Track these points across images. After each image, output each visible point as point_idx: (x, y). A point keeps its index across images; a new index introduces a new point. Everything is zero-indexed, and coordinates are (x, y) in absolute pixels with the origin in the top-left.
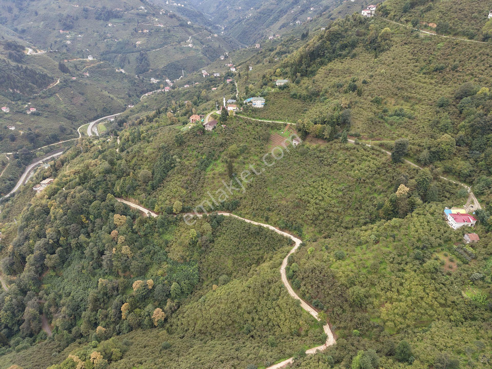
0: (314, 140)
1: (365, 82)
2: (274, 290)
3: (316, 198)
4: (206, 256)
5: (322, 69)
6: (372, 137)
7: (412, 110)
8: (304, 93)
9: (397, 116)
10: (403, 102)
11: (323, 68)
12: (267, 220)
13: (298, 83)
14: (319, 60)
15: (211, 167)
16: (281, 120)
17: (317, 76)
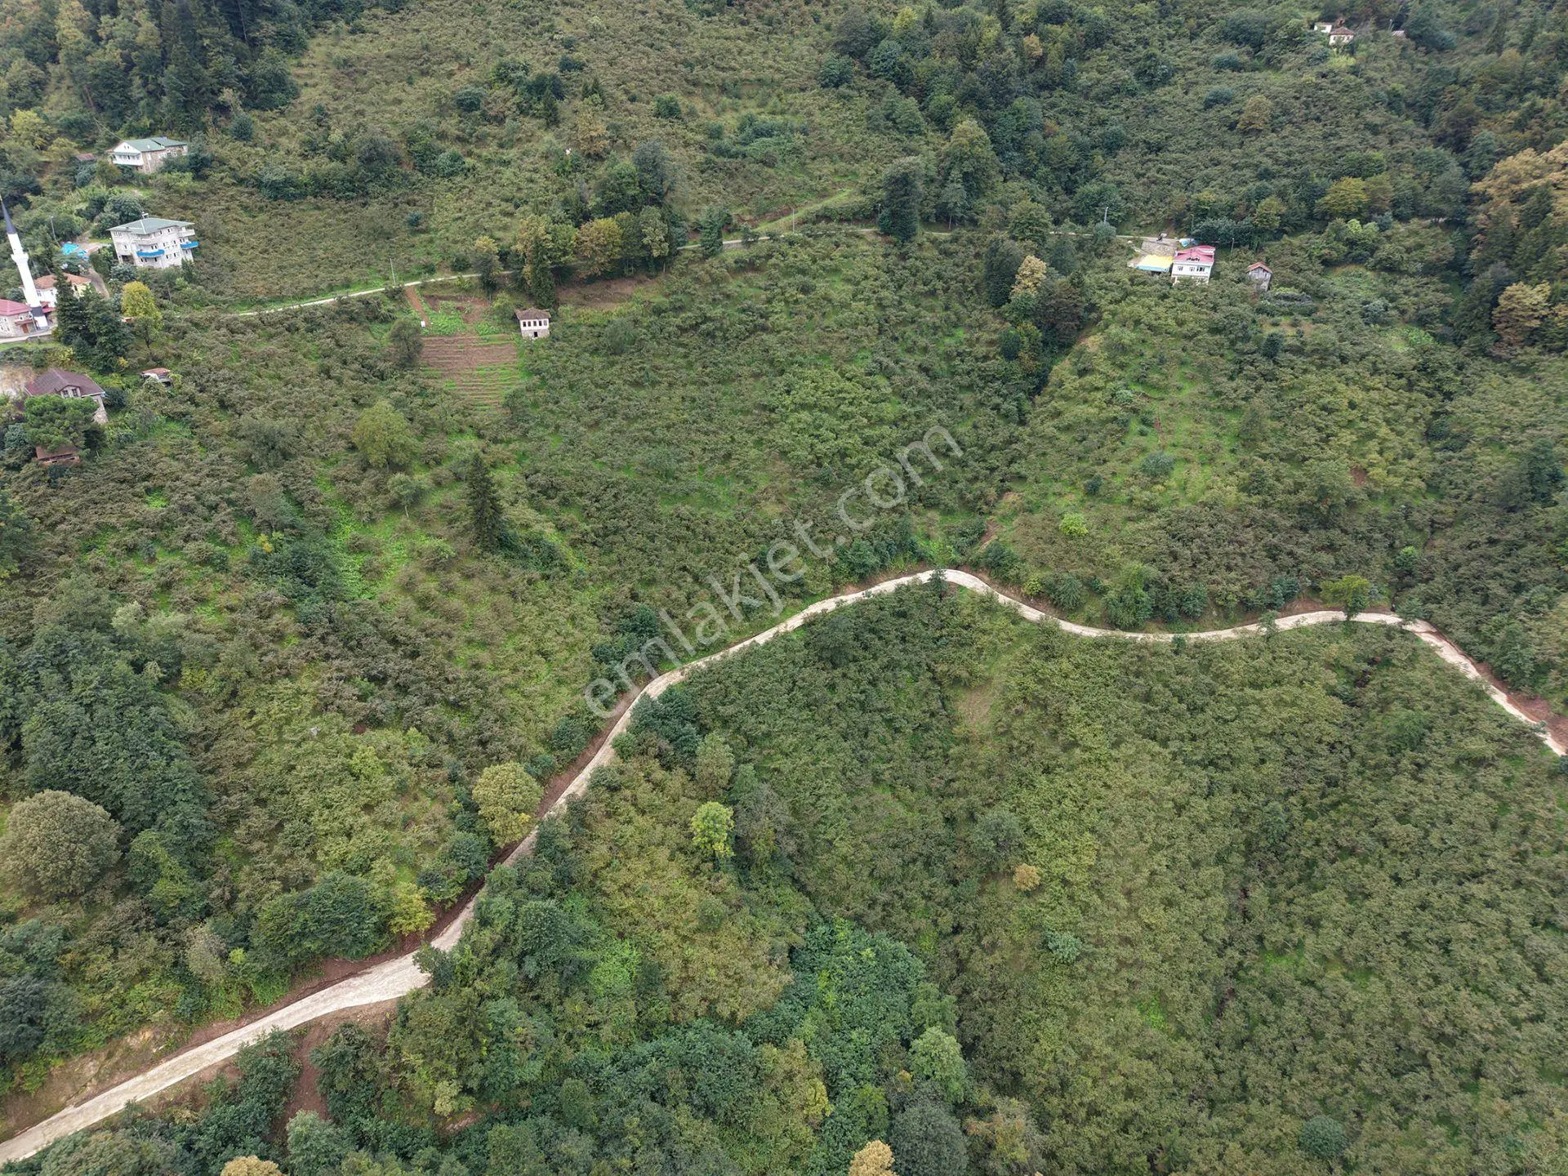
0: (589, 290)
1: (566, 66)
2: (1180, 671)
3: (849, 430)
4: (827, 861)
5: (300, 65)
6: (762, 214)
7: (773, 113)
8: (324, 165)
9: (763, 135)
10: (725, 99)
11: (305, 61)
12: (800, 593)
13: (243, 134)
14: (269, 27)
15: (350, 567)
16: (347, 284)
17: (310, 96)
